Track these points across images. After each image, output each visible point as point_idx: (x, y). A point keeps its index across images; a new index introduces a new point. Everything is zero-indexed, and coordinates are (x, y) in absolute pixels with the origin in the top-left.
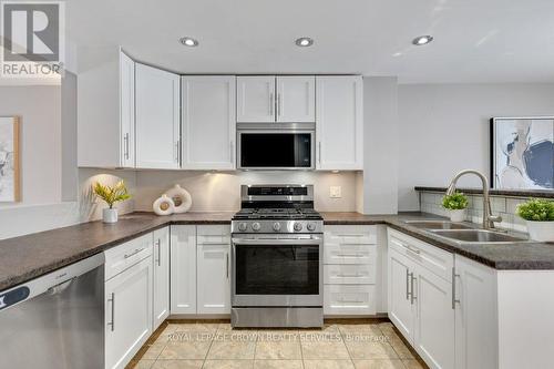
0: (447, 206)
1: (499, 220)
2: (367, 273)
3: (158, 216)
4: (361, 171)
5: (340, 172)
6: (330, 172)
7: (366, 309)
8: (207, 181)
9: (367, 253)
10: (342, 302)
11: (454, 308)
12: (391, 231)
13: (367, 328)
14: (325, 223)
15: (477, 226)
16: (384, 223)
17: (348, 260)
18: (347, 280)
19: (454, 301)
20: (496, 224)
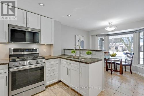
0: (72, 53)
1: (82, 55)
2: (56, 71)
4: (53, 45)
5: (47, 45)
6: (44, 45)
7: (56, 80)
9: (56, 66)
10: (50, 80)
11: (80, 73)
12: (62, 59)
13: (56, 85)
14: (46, 59)
15: (78, 56)
16: (60, 58)
17: (52, 69)
18: (51, 74)
19: (80, 72)
20: (81, 56)
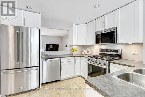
3: (83, 55)
8: (94, 47)
